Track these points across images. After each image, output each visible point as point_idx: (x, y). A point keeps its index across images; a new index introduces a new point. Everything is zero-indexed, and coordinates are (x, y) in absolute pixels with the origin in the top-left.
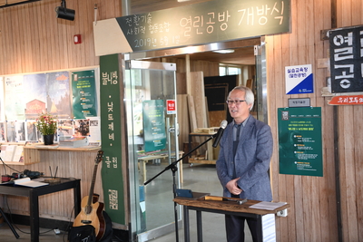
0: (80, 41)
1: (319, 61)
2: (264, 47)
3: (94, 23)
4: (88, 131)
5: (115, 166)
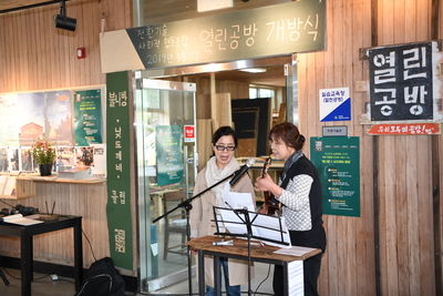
0: (84, 56)
1: (358, 83)
2: (296, 66)
3: (101, 34)
4: (92, 161)
5: (123, 202)
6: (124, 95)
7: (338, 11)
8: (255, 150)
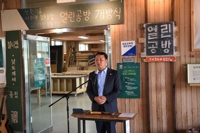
3: (2, 11)
5: (16, 97)
6: (17, 43)
7: (129, 7)
8: (56, 70)
